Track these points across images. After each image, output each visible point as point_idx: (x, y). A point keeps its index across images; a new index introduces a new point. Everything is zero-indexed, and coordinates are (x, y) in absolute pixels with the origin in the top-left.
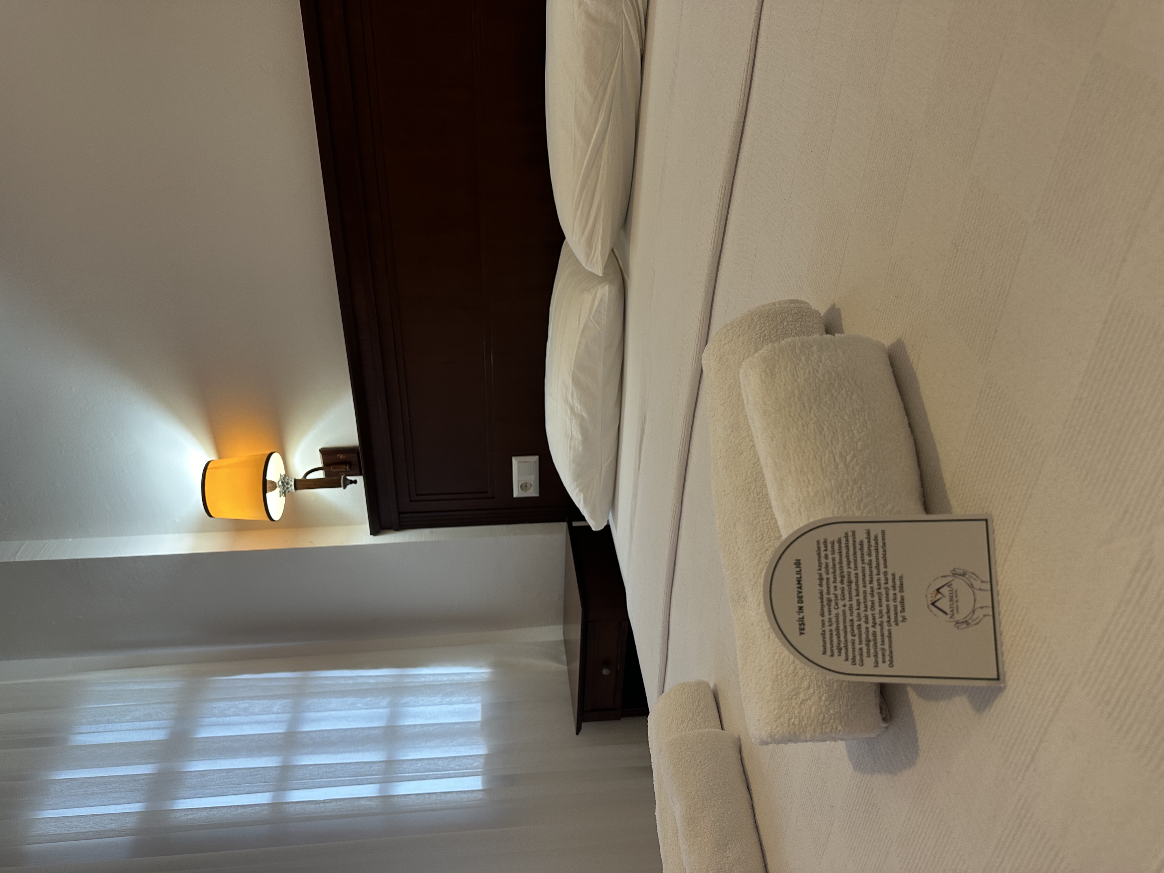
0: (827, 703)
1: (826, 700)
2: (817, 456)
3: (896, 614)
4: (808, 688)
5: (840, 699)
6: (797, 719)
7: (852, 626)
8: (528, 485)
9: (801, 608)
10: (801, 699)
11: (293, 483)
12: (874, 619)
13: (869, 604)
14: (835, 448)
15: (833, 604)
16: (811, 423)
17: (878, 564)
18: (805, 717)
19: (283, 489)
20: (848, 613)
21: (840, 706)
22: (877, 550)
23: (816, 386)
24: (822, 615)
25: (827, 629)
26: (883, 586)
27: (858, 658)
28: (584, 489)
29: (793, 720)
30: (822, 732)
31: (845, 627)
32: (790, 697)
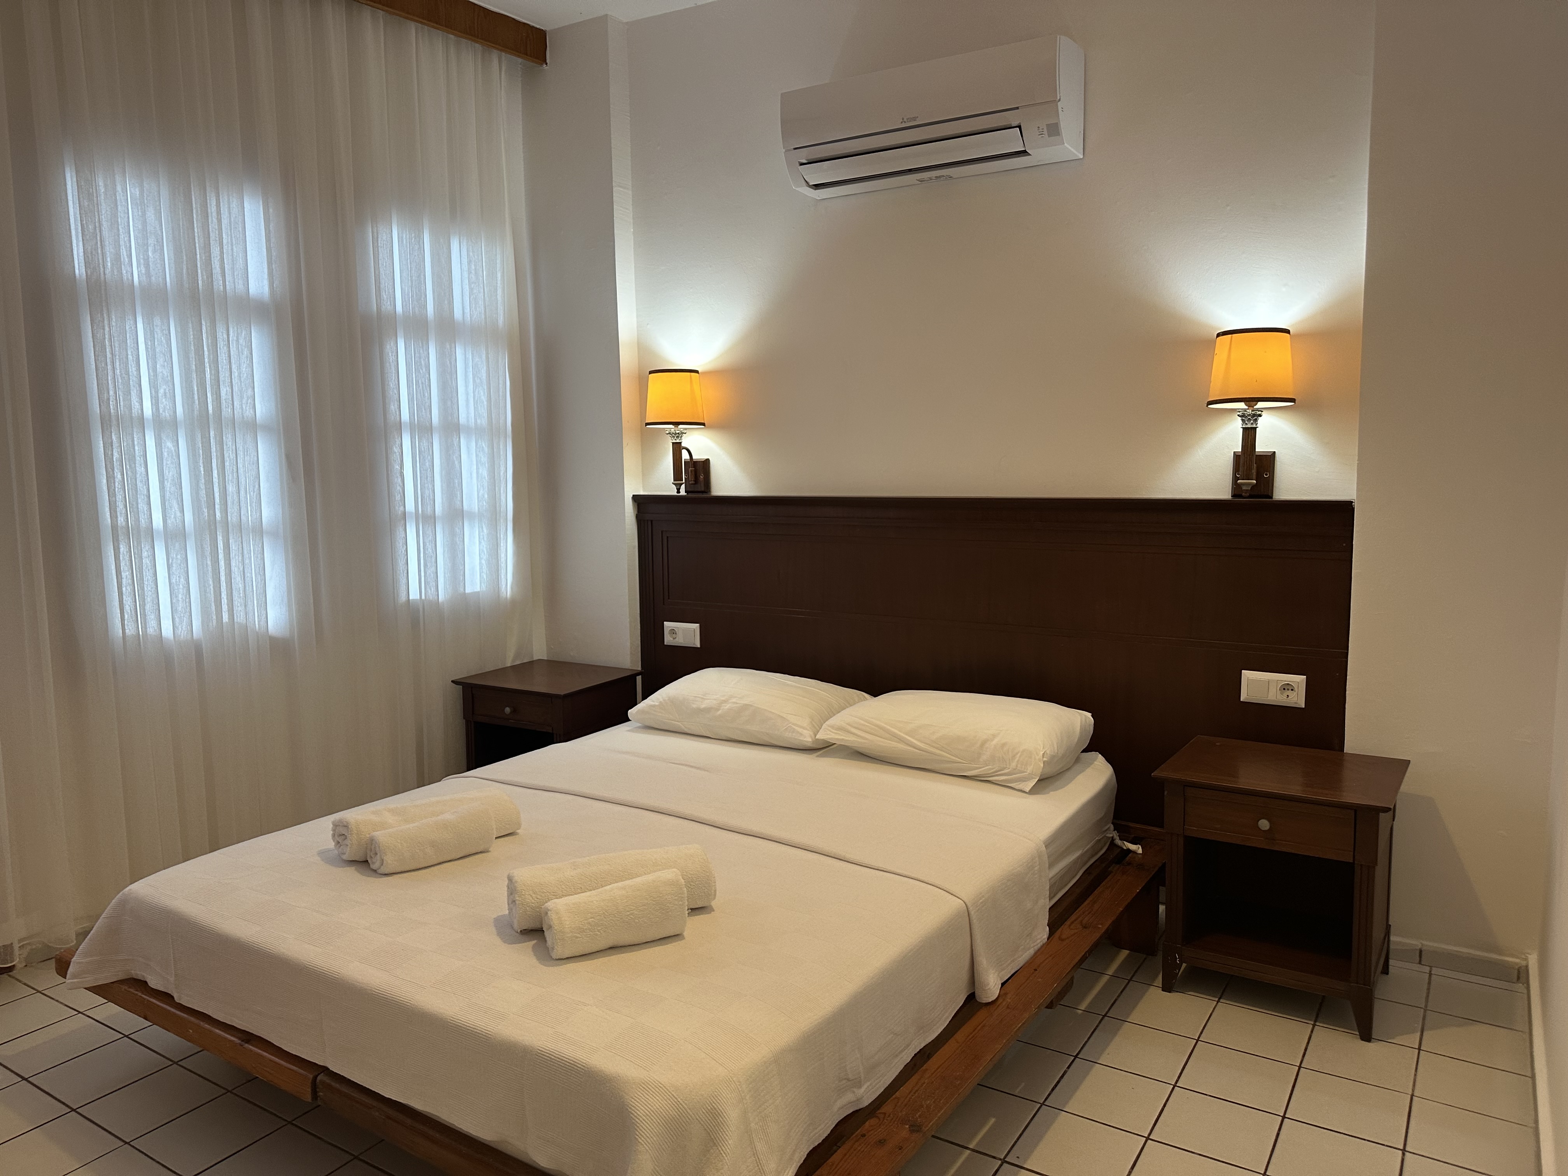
1: (531, 905)
2: (633, 903)
8: (674, 635)
11: (678, 441)
14: (636, 911)
16: (648, 901)
19: (673, 433)
21: (530, 912)
28: (662, 706)
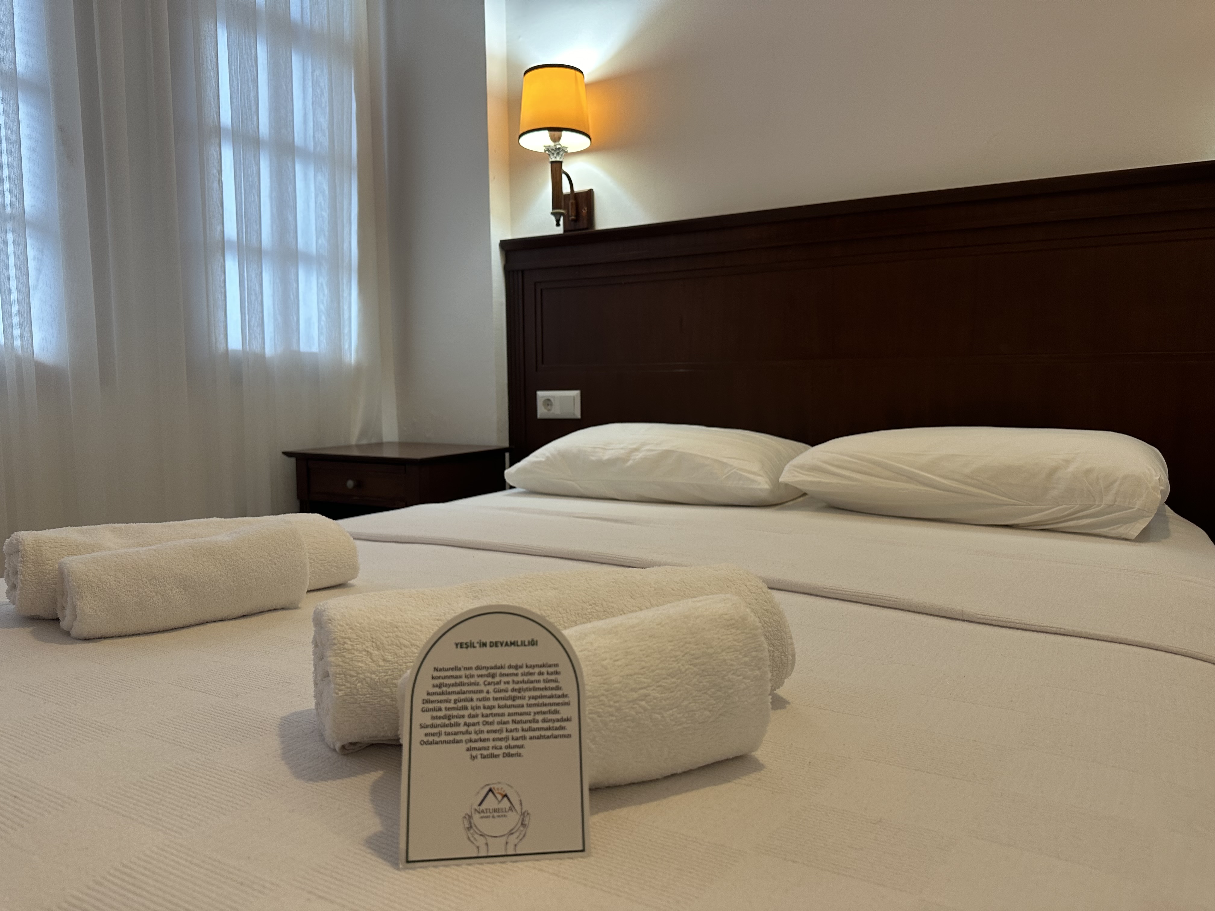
0: (368, 680)
1: (371, 679)
2: (644, 670)
3: (479, 749)
4: (384, 660)
5: (372, 694)
6: (350, 647)
7: (466, 700)
8: (549, 407)
9: (484, 645)
10: (372, 652)
11: (558, 159)
12: (474, 724)
13: (490, 719)
14: (653, 690)
15: (490, 680)
16: (680, 665)
17: (535, 730)
18: (353, 655)
19: (552, 149)
20: (480, 696)
21: (365, 695)
22: (549, 729)
23: (718, 671)
24: (478, 668)
25: (462, 673)
26: (510, 734)
27: (431, 706)
28: (549, 461)
29: (349, 643)
30: (337, 674)
31: (464, 693)
32: (374, 640)
